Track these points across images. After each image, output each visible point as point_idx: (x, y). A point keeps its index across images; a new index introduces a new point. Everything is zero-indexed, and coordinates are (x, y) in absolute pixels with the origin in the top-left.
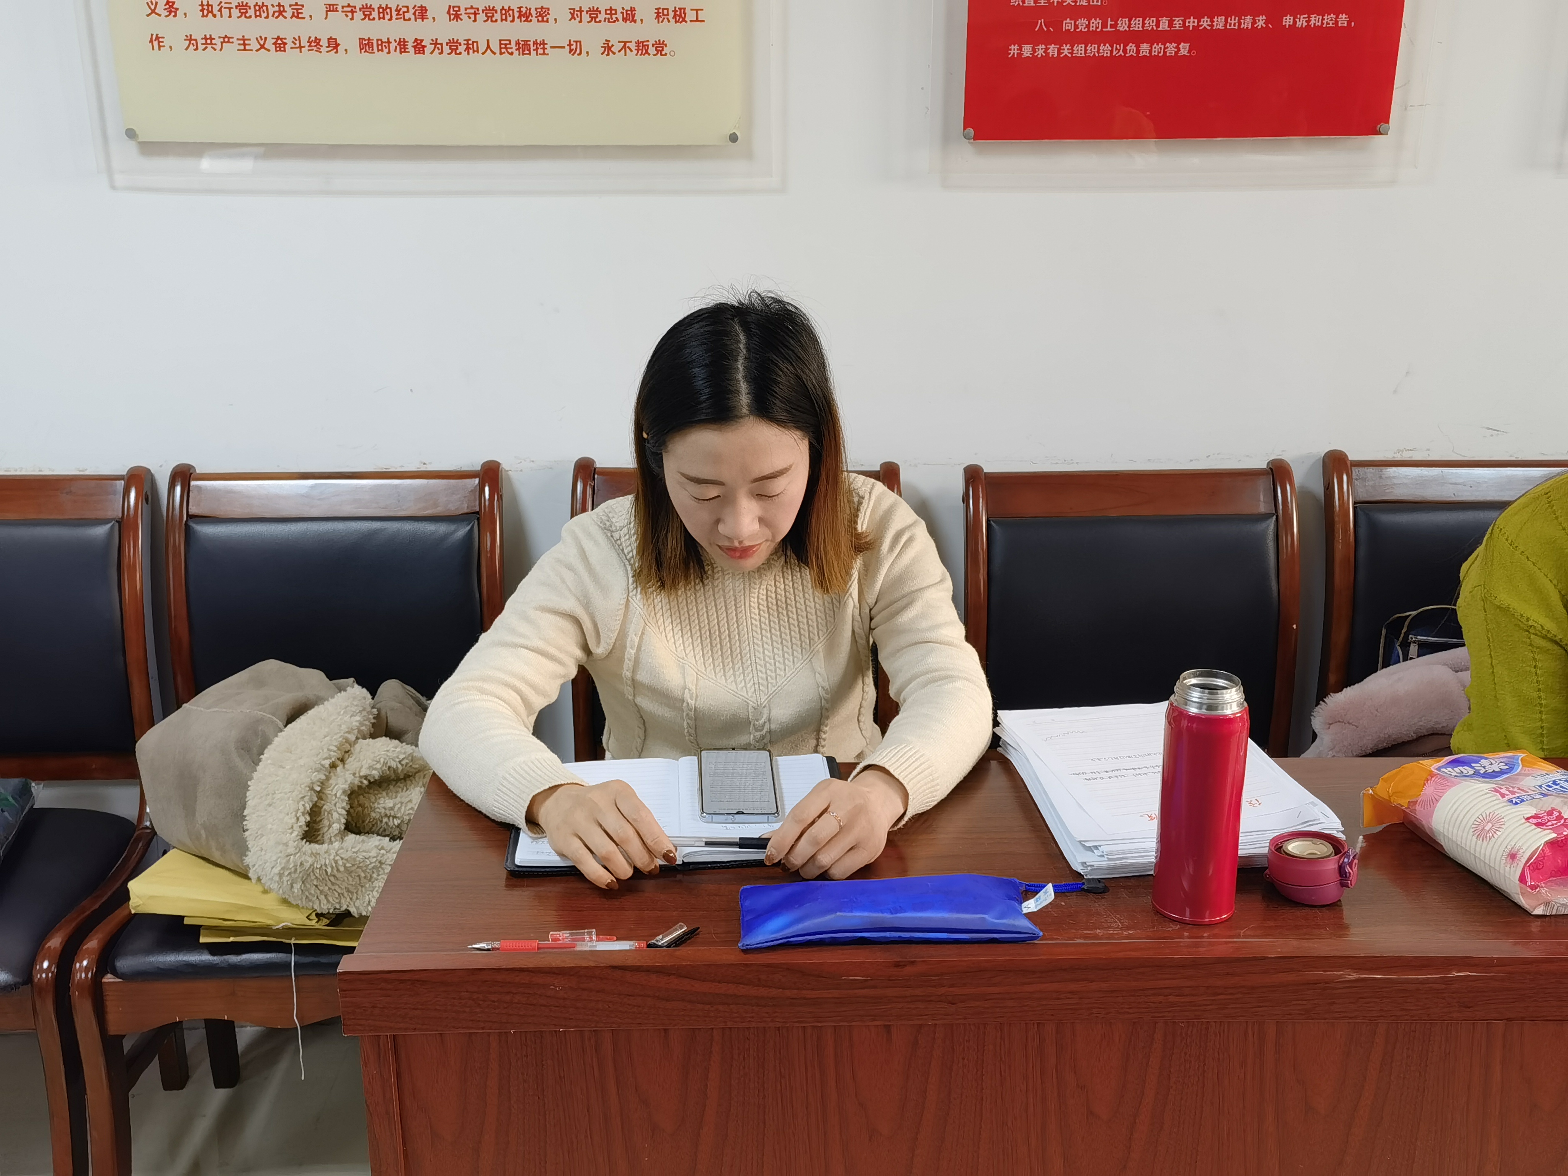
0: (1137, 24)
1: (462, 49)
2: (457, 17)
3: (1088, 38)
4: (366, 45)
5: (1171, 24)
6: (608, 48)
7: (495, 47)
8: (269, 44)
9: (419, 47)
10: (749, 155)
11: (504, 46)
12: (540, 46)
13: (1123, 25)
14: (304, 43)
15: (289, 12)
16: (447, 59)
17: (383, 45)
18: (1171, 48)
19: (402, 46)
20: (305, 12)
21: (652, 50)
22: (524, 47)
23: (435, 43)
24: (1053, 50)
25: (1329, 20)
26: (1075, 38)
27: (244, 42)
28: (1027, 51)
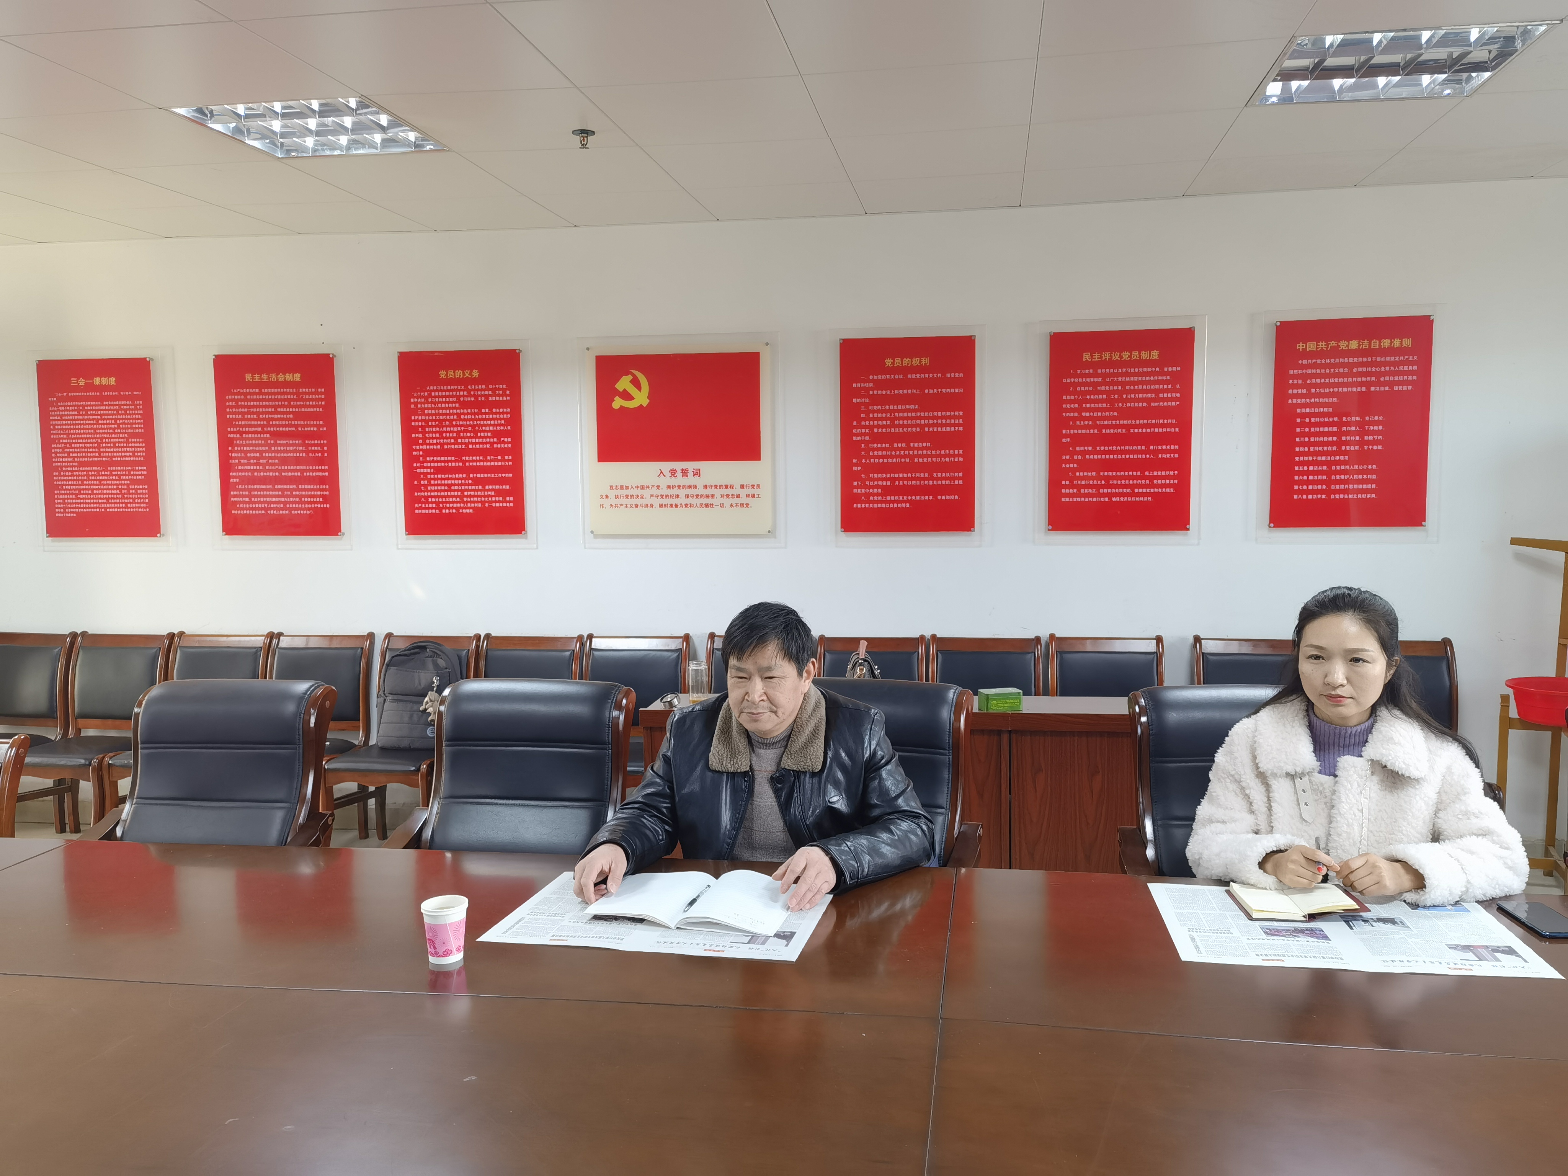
0: (893, 498)
1: (689, 506)
2: (688, 497)
3: (878, 502)
4: (661, 506)
5: (903, 498)
6: (732, 505)
7: (698, 505)
8: (634, 506)
9: (676, 506)
10: (775, 537)
11: (701, 505)
12: (712, 505)
13: (888, 498)
14: (643, 505)
15: (640, 497)
16: (684, 509)
17: (666, 505)
18: (904, 505)
19: (671, 506)
20: (644, 497)
21: (745, 506)
22: (707, 505)
23: (681, 505)
24: (867, 505)
25: (952, 497)
26: (874, 502)
27: (626, 505)
28: (859, 506)
